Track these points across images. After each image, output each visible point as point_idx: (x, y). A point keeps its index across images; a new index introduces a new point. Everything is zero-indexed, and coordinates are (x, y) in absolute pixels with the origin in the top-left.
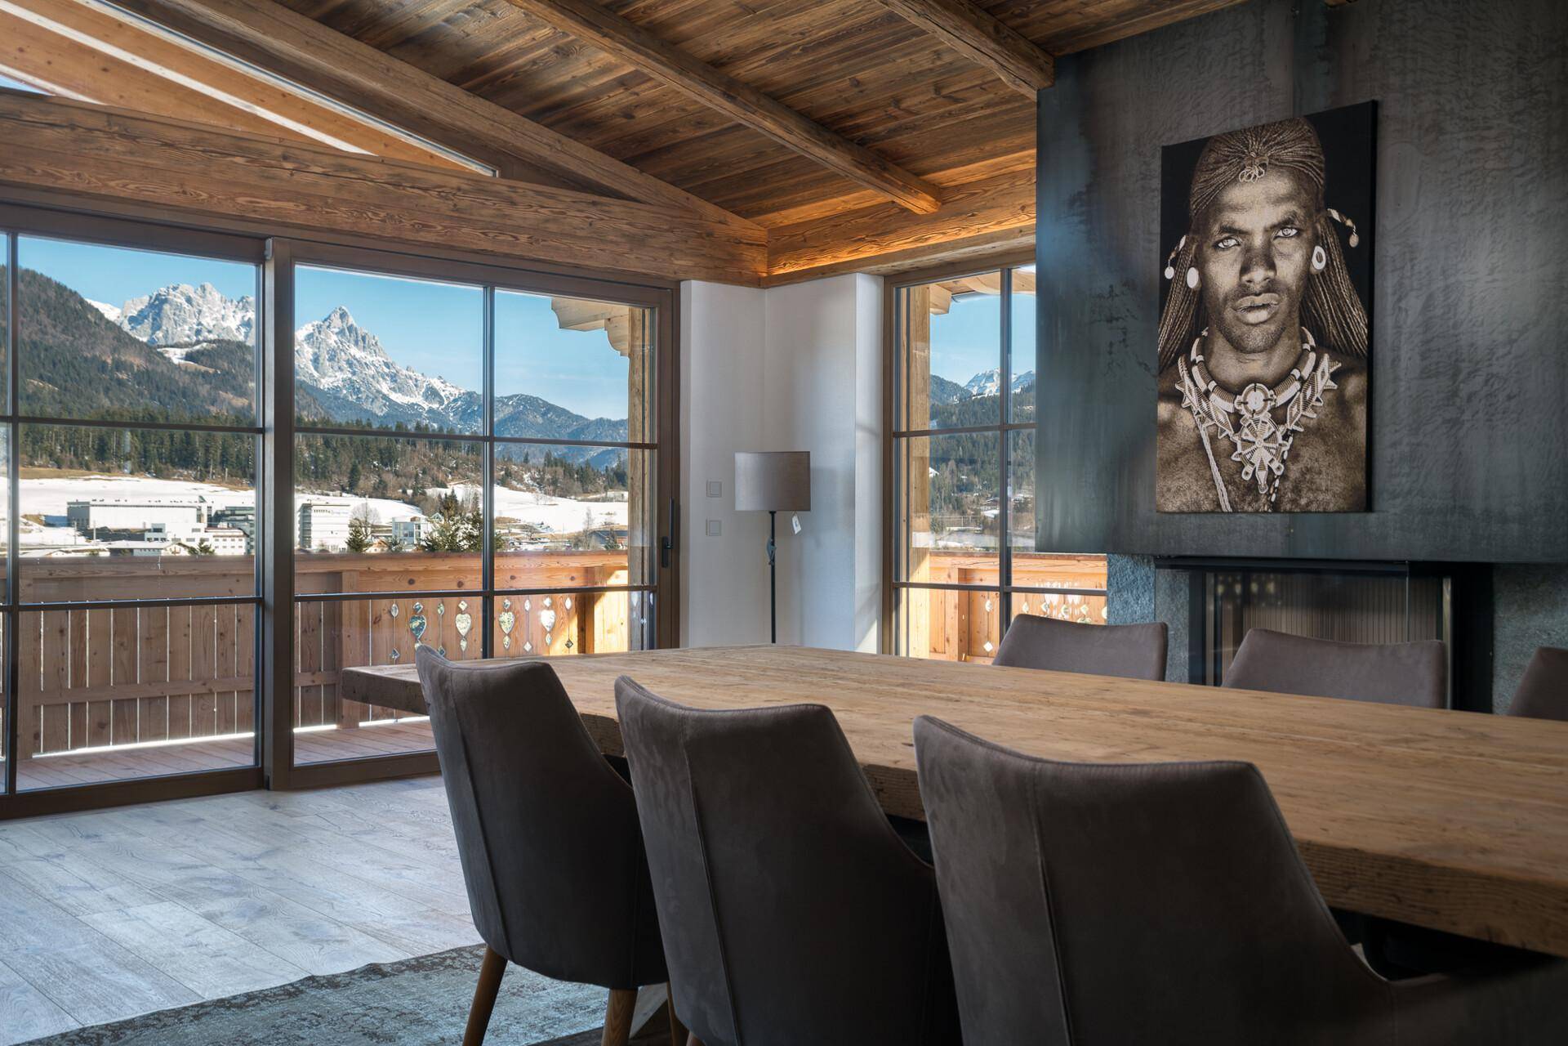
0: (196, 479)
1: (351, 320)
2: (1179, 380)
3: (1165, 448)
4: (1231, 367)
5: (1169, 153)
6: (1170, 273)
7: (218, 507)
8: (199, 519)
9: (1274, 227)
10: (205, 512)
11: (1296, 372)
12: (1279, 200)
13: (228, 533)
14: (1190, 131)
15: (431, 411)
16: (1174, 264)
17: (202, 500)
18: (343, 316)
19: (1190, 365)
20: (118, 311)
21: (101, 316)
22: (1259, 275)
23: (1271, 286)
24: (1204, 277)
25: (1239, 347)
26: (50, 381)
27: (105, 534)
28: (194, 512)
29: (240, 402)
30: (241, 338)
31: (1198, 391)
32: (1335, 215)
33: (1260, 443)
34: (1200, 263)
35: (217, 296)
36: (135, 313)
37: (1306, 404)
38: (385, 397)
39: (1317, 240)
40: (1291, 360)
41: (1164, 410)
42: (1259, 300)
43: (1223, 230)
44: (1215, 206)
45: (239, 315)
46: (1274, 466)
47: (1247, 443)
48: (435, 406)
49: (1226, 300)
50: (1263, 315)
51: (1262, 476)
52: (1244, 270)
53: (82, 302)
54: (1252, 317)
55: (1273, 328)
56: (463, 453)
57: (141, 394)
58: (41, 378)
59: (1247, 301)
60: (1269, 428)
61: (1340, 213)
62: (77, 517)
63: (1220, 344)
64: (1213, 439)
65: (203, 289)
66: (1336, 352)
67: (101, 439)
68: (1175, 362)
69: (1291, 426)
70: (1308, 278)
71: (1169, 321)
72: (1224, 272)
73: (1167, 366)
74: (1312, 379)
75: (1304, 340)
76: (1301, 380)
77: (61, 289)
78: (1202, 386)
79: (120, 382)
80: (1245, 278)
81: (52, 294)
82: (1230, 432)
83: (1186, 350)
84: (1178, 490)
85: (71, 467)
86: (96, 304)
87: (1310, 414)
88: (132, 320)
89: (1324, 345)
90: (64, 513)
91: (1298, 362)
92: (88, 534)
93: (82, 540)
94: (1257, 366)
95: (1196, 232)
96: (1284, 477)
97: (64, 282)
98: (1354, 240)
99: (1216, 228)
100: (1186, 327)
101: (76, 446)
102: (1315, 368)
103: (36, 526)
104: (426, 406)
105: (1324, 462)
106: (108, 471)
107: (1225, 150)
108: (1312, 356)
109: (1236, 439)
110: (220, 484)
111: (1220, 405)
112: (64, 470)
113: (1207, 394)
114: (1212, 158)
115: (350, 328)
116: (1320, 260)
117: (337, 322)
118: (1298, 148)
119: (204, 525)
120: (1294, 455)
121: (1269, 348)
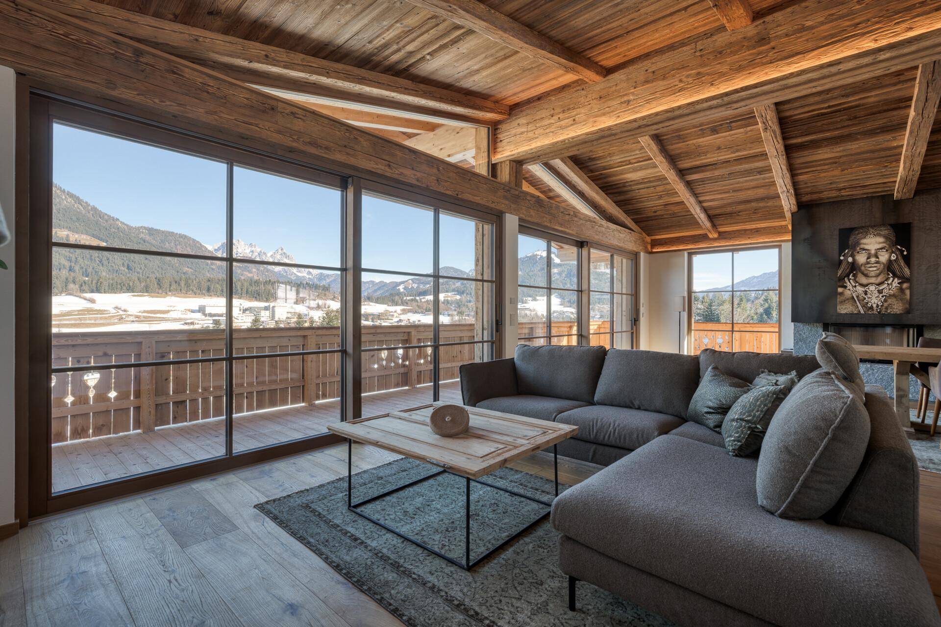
0: (238, 298)
1: (284, 251)
2: (846, 283)
3: (839, 299)
4: (864, 280)
5: (841, 231)
6: (842, 258)
7: (246, 307)
8: (240, 310)
9: (878, 249)
10: (242, 308)
11: (886, 282)
12: (880, 243)
13: (250, 314)
14: (847, 225)
15: (309, 278)
16: (843, 256)
17: (241, 305)
18: (282, 249)
19: (849, 280)
20: (212, 247)
21: (207, 249)
22: (873, 260)
23: (877, 262)
24: (854, 259)
25: (866, 276)
26: (191, 268)
27: (211, 315)
28: (238, 308)
29: (250, 275)
30: (250, 256)
31: (852, 286)
32: (899, 247)
33: (874, 298)
34: (853, 256)
35: (243, 243)
36: (217, 248)
37: (889, 289)
38: (295, 274)
39: (893, 252)
40: (885, 279)
41: (840, 290)
42: (873, 265)
43: (861, 249)
44: (858, 243)
45: (250, 249)
46: (879, 303)
47: (869, 298)
48: (310, 277)
49: (862, 265)
50: (875, 269)
51: (875, 306)
52: (868, 258)
53: (201, 244)
54: (871, 269)
55: (878, 272)
56: (320, 291)
57: (219, 273)
58: (188, 267)
59: (869, 265)
60: (877, 294)
61: (901, 247)
62: (202, 310)
63: (860, 275)
64: (857, 297)
65: (238, 241)
66: (899, 278)
67: (208, 286)
68: (844, 278)
69: (883, 294)
70: (890, 261)
71: (842, 269)
72: (861, 258)
73: (841, 279)
74: (891, 284)
75: (889, 275)
76: (888, 284)
77: (194, 240)
78: (854, 284)
79: (213, 269)
80: (868, 260)
81: (191, 242)
82: (864, 295)
83: (848, 276)
84: (846, 308)
85: (199, 294)
86: (205, 245)
87: (890, 291)
88: (215, 250)
89: (895, 275)
90: (198, 309)
91: (887, 279)
92: (205, 315)
93: (204, 317)
94: (873, 280)
95: (851, 249)
96: (882, 306)
97: (195, 238)
98: (905, 253)
99: (858, 248)
100: (848, 270)
101: (201, 288)
102: (893, 281)
103: (189, 313)
104: (308, 276)
105: (895, 303)
106: (211, 296)
107: (861, 231)
108: (892, 278)
109: (866, 297)
110: (246, 300)
111: (860, 289)
112: (197, 295)
113: (855, 286)
114: (857, 232)
115: (284, 253)
116: (894, 257)
117: (280, 251)
118: (886, 231)
119: (241, 312)
120: (885, 301)
121: (877, 276)
